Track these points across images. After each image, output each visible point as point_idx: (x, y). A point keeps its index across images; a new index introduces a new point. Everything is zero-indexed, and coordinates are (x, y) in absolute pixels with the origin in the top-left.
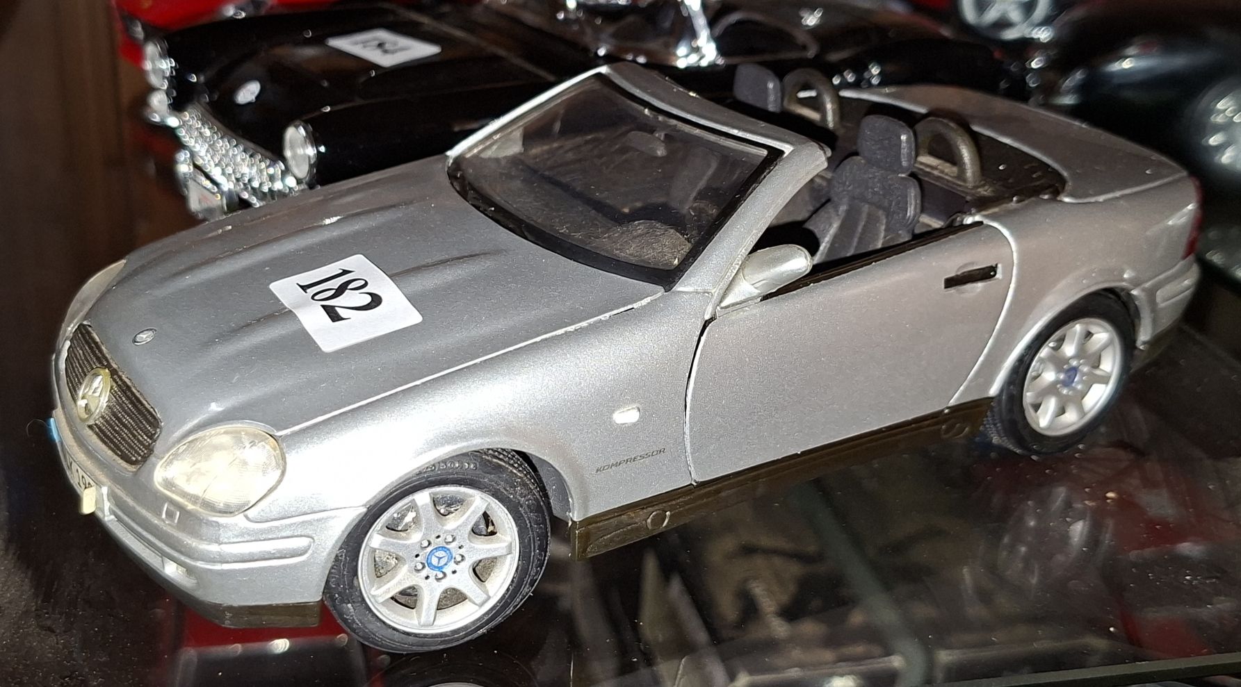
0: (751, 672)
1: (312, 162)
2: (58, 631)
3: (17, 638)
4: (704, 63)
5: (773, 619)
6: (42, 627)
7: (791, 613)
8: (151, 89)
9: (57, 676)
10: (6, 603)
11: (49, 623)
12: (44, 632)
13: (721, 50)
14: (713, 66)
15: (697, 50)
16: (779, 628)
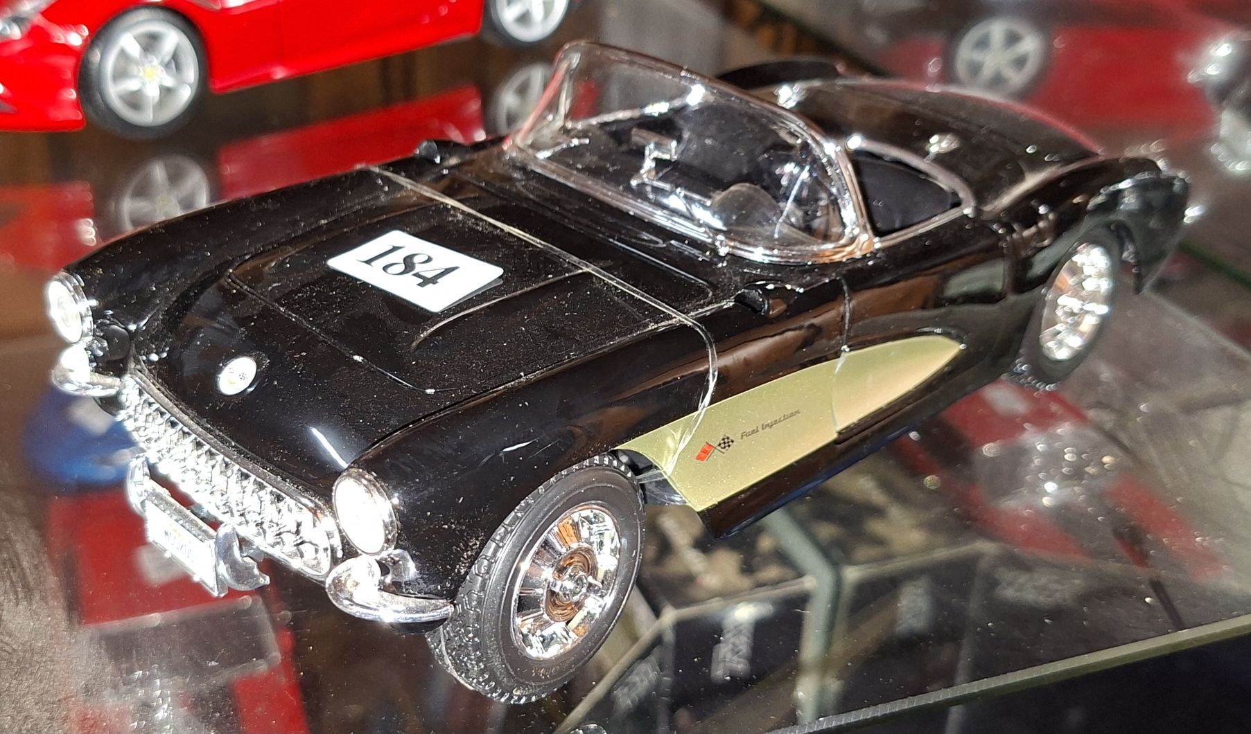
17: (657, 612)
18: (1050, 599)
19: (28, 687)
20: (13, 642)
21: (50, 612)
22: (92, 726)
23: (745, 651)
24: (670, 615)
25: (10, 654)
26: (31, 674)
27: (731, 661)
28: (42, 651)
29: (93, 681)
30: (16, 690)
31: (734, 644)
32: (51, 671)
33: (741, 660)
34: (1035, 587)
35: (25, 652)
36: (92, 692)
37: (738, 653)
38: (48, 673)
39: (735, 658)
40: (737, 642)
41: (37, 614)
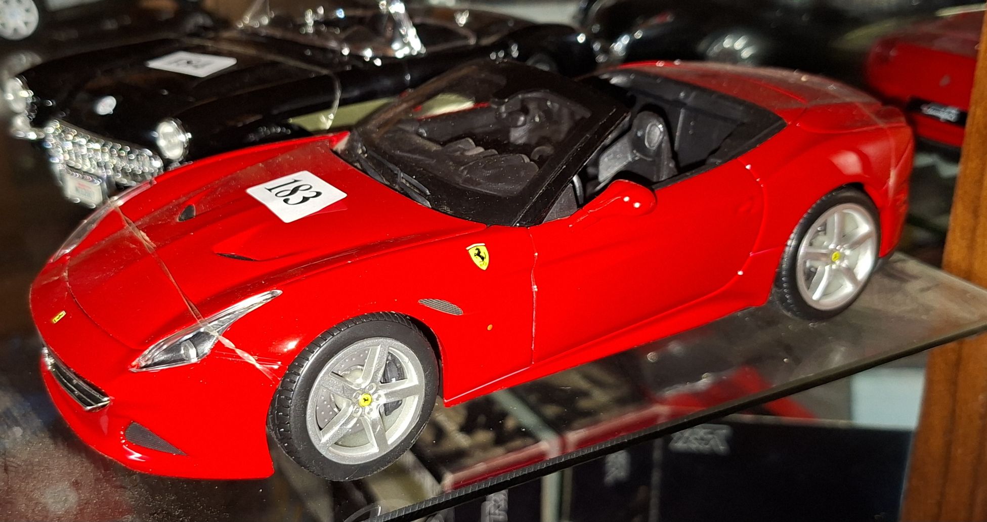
0: (453, 472)
1: (186, 146)
2: (129, 487)
3: (102, 497)
4: (415, 53)
5: (457, 435)
6: (116, 487)
7: (467, 428)
8: (15, 114)
9: (147, 515)
10: (79, 476)
11: (118, 483)
12: (119, 490)
13: (424, 42)
14: (419, 53)
15: (408, 44)
16: (462, 440)
17: (439, 478)
18: (707, 446)
19: (34, 485)
20: (17, 461)
21: (40, 441)
22: (86, 504)
23: (503, 505)
24: (449, 479)
25: (16, 468)
26: (35, 478)
27: (495, 514)
28: (39, 464)
29: (81, 478)
30: (26, 488)
31: (495, 501)
32: (49, 475)
33: (501, 512)
34: (696, 439)
35: (27, 466)
36: (81, 483)
37: (499, 507)
38: (47, 476)
39: (497, 511)
40: (498, 499)
41: (31, 443)
